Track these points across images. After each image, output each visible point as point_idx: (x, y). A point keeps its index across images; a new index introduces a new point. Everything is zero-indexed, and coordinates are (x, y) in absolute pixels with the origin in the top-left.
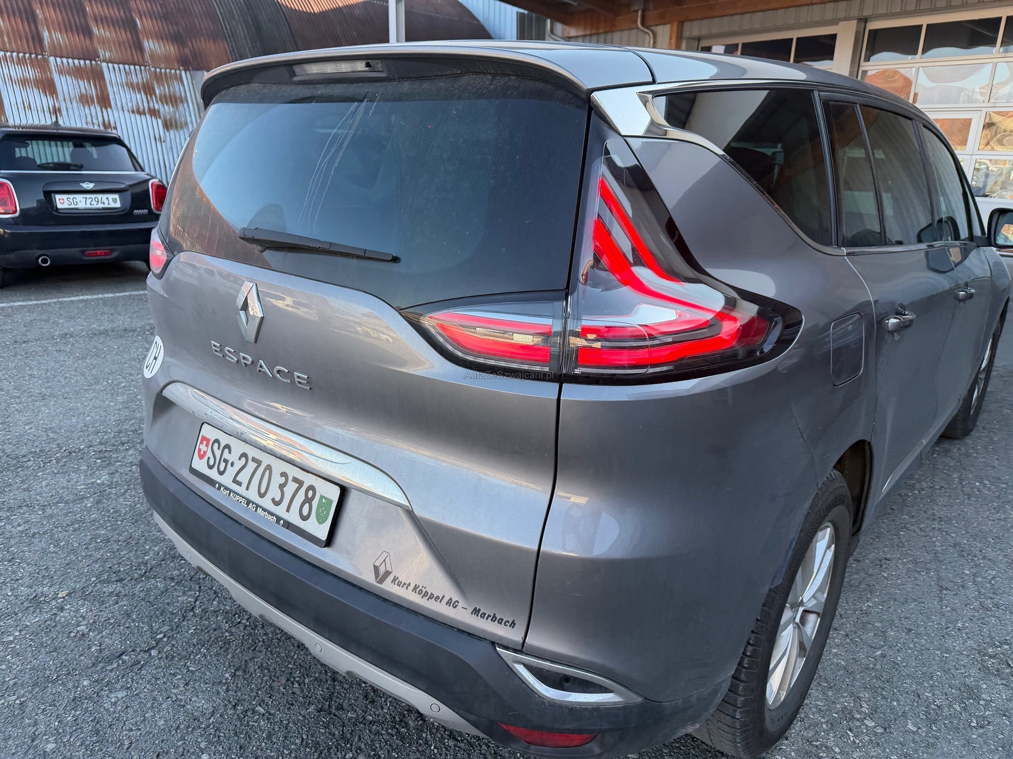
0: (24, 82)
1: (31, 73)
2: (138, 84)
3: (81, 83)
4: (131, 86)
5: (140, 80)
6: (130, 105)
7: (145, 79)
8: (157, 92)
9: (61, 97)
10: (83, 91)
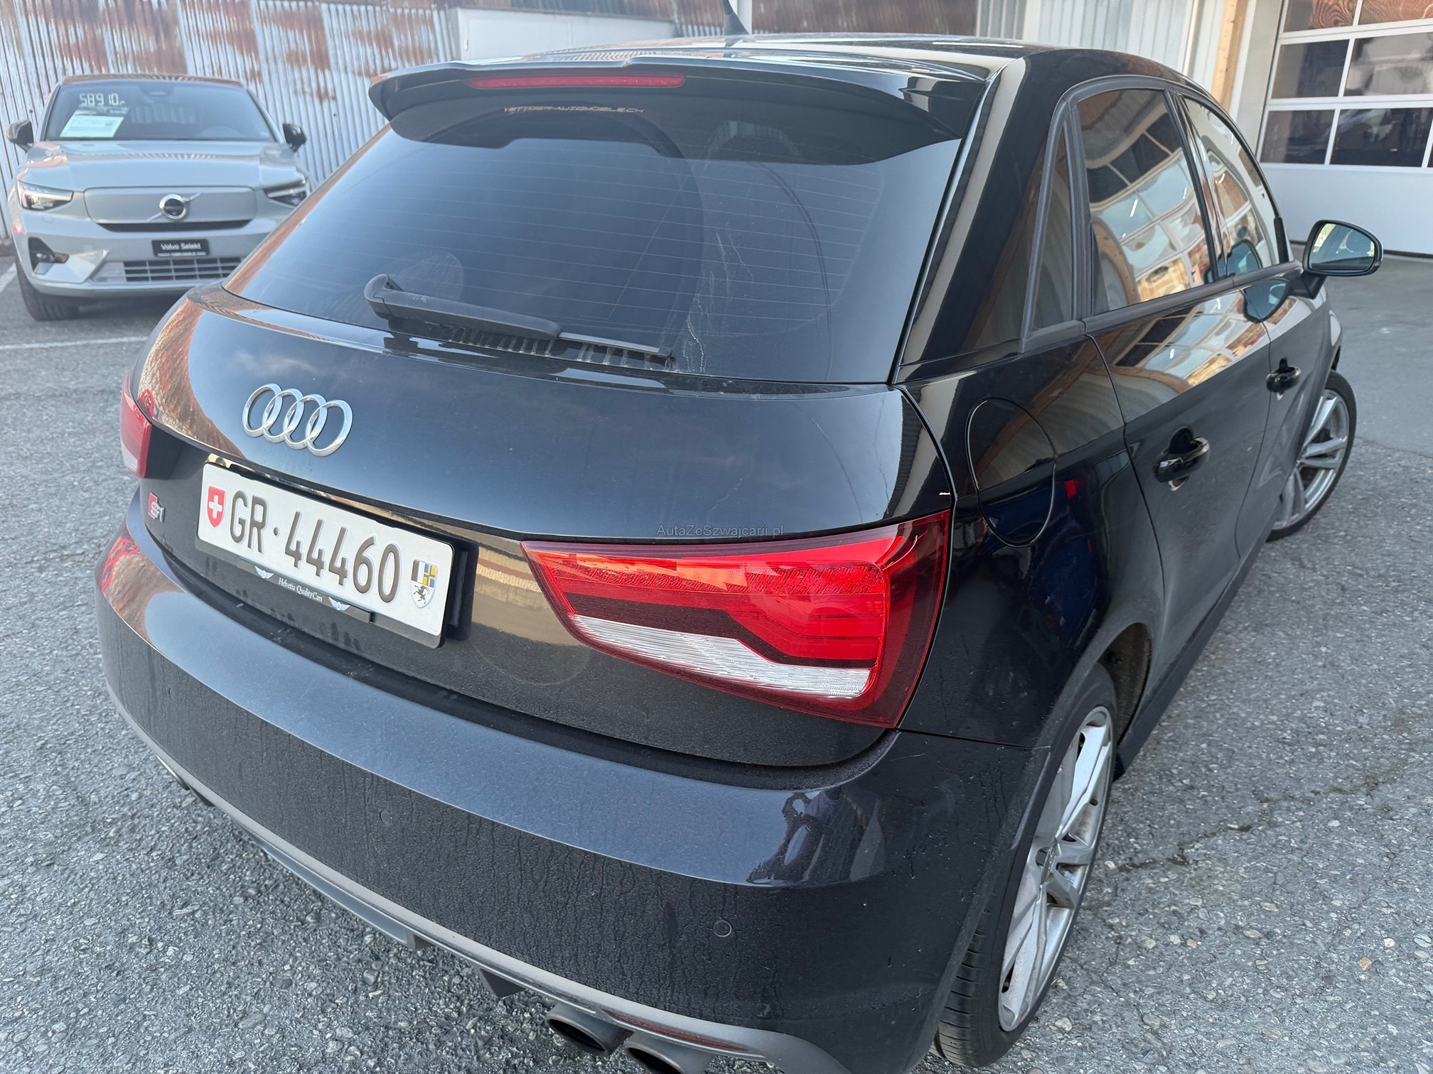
0: (214, 37)
1: (224, 23)
2: (369, 33)
3: (291, 34)
4: (360, 36)
5: (372, 27)
6: (356, 64)
7: (379, 26)
8: (396, 42)
9: (262, 56)
10: (293, 46)
